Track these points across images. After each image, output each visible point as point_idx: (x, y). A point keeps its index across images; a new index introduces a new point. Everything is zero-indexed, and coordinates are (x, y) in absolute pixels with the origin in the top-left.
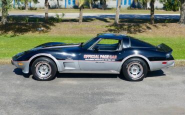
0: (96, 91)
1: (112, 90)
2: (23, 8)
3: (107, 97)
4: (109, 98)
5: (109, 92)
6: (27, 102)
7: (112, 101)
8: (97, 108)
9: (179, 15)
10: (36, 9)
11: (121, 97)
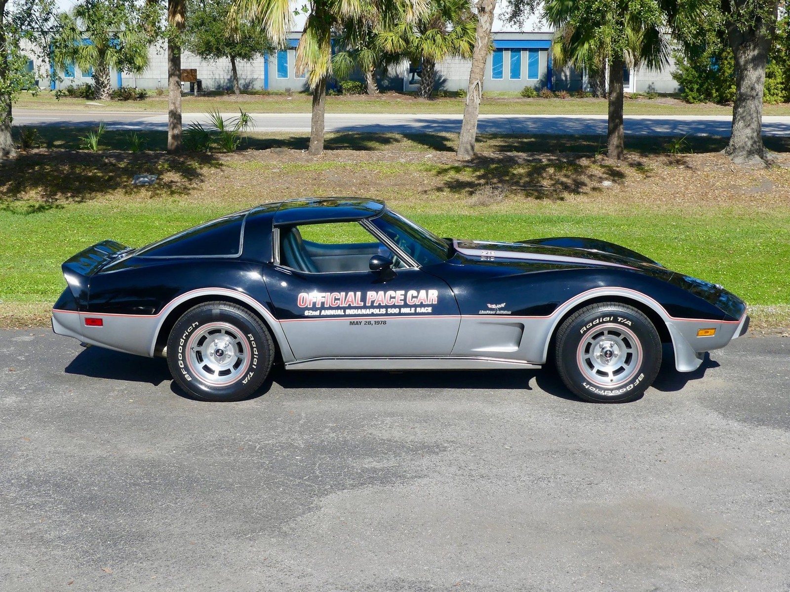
0: (329, 436)
1: (397, 434)
2: (89, 94)
3: (370, 463)
4: (379, 466)
5: (383, 442)
6: (30, 483)
7: (385, 478)
8: (318, 508)
9: (730, 118)
10: (142, 96)
11: (426, 461)
